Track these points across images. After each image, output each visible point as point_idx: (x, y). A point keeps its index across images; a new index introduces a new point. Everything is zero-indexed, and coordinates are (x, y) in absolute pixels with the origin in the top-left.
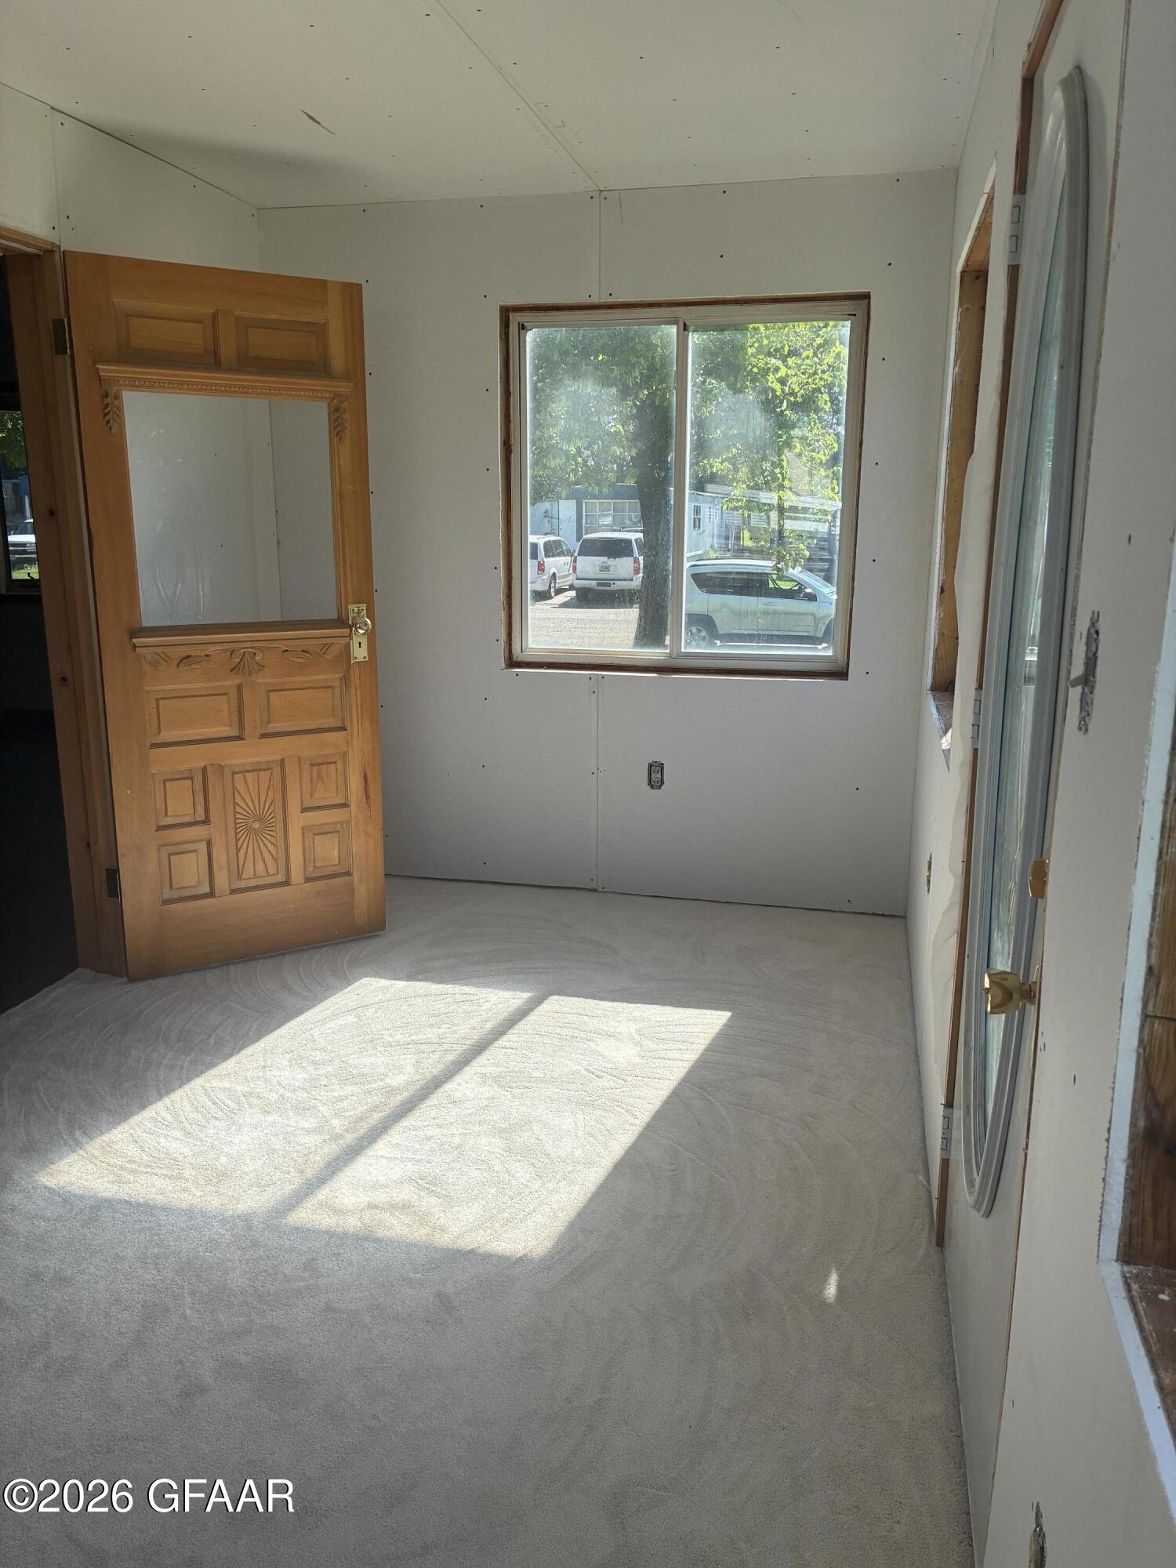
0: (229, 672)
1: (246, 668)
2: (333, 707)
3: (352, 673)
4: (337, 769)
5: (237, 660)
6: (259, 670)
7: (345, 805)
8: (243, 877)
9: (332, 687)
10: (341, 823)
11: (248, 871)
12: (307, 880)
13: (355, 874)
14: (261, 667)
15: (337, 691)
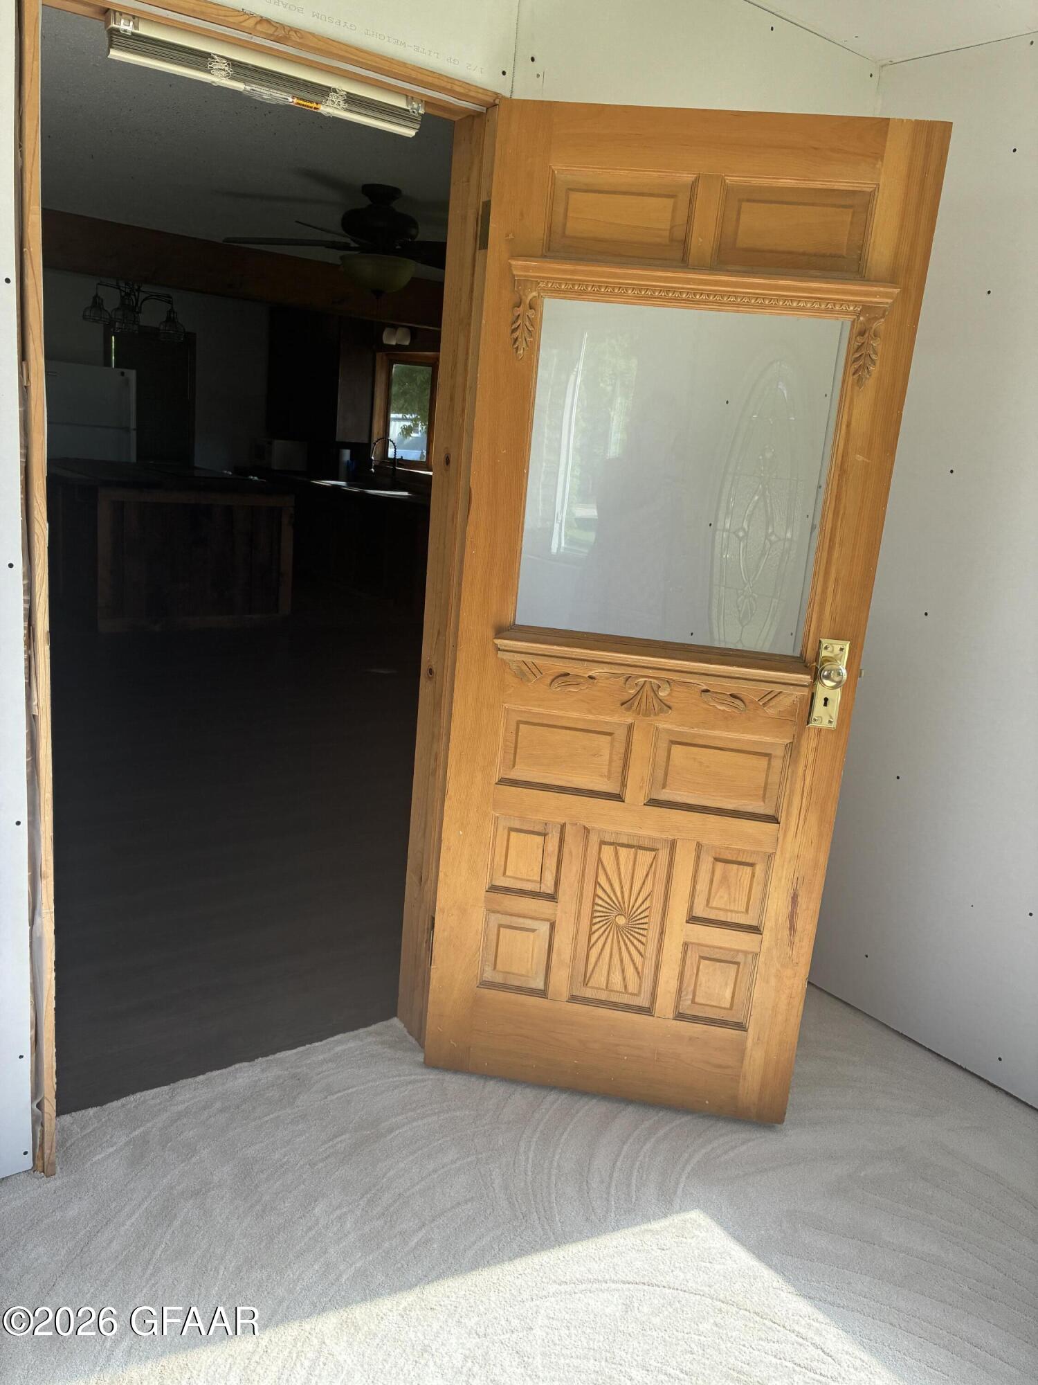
0: (619, 705)
1: (643, 705)
2: (766, 784)
3: (804, 742)
4: (753, 876)
5: (633, 692)
6: (661, 711)
7: (756, 930)
8: (589, 985)
9: (768, 755)
10: (746, 953)
11: (599, 979)
12: (680, 1016)
13: (749, 1030)
14: (665, 708)
15: (777, 764)
